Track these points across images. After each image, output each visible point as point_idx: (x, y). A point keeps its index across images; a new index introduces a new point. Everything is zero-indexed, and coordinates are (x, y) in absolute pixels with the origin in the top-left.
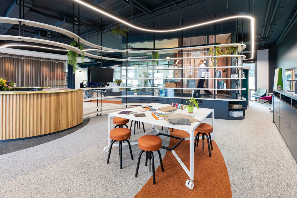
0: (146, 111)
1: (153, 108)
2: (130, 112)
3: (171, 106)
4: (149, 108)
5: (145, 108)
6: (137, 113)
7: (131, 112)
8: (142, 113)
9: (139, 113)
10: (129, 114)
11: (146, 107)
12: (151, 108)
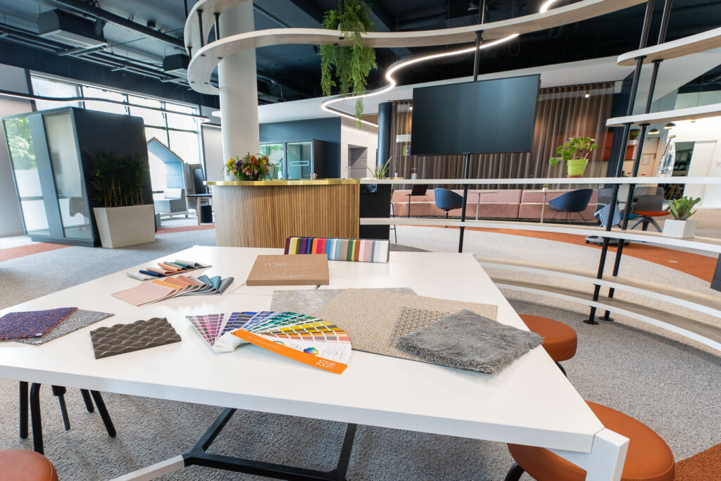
0: (171, 295)
1: (210, 274)
2: (67, 313)
3: (287, 252)
4: (186, 274)
5: (160, 275)
6: (108, 324)
7: (72, 319)
8: (147, 314)
9: (126, 315)
10: (55, 331)
11: (170, 273)
12: (194, 274)
